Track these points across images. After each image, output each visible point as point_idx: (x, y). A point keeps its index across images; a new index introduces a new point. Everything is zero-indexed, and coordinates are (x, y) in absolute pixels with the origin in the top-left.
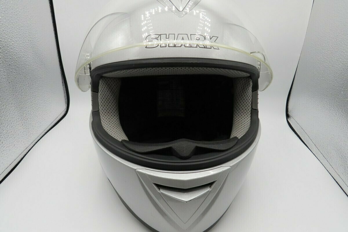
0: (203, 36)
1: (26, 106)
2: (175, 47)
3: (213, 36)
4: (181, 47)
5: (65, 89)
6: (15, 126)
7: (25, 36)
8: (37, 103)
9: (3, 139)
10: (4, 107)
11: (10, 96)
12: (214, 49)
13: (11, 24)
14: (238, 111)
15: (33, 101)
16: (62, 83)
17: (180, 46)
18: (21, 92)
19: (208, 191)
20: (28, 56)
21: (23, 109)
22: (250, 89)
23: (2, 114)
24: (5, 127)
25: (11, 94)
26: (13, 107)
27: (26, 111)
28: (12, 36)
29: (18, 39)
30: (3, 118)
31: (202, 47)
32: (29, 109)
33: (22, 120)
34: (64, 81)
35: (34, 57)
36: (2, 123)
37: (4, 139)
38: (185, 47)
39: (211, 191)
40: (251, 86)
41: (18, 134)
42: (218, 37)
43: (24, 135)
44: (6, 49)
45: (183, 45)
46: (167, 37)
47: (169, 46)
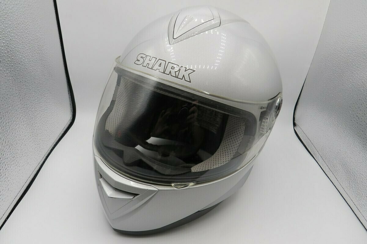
0: (179, 66)
1: (36, 121)
3: (189, 69)
4: (156, 70)
6: (28, 144)
8: (46, 117)
9: (18, 158)
12: (185, 80)
15: (42, 115)
23: (16, 134)
24: (20, 147)
26: (25, 125)
27: (36, 126)
31: (174, 76)
32: (39, 124)
38: (159, 71)
39: (133, 200)
41: (30, 151)
45: (158, 69)
46: (150, 60)
47: (148, 67)
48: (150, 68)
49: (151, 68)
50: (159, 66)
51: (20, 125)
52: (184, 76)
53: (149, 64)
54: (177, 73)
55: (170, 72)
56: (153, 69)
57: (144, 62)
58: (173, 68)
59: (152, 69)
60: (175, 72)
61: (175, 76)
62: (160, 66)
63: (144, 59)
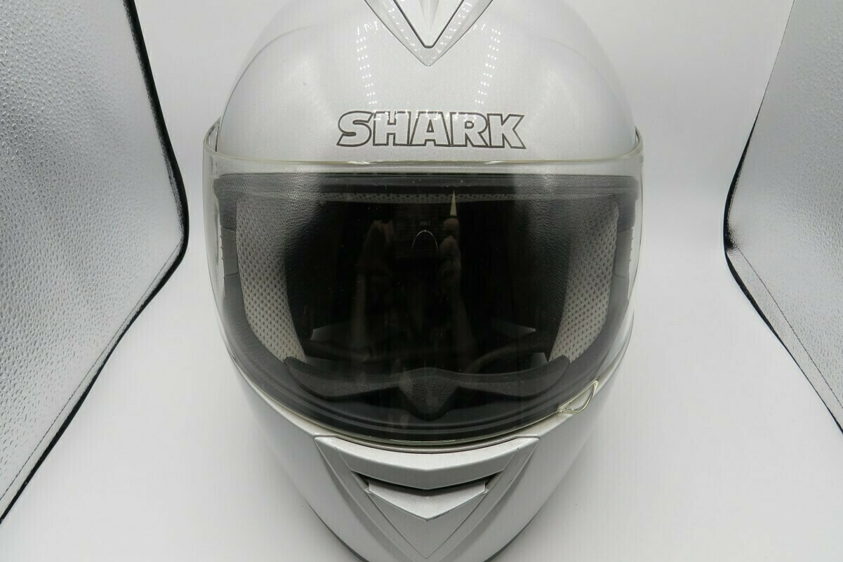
0: (483, 116)
1: (90, 255)
2: (411, 145)
3: (510, 115)
4: (425, 145)
5: (177, 190)
6: (70, 310)
7: (70, 84)
8: (115, 243)
9: (47, 345)
10: (41, 271)
11: (50, 241)
12: (512, 147)
13: (32, 61)
14: (578, 279)
15: (106, 240)
16: (170, 177)
17: (423, 143)
18: (75, 226)
19: (482, 494)
20: (82, 133)
21: (84, 263)
22: (613, 226)
23: (38, 289)
24: (49, 318)
25: (53, 235)
26: (62, 267)
27: (92, 267)
28: (39, 93)
29: (54, 95)
30: (41, 298)
31: (480, 144)
32: (98, 260)
33: (86, 291)
34: (172, 173)
35: (96, 131)
36: (40, 310)
37: (50, 346)
38: (435, 145)
39: (487, 494)
40: (616, 219)
41: (78, 327)
42: (522, 117)
43: (94, 325)
44: (30, 127)
45: (430, 140)
46: (392, 121)
47: (395, 144)
48: (404, 145)
49: (406, 143)
50: (428, 131)
51: (48, 267)
52: (504, 137)
53: (394, 134)
54: (486, 135)
55: (467, 138)
56: (414, 143)
57: (372, 133)
58: (469, 125)
59: (409, 144)
60: (480, 133)
61: (483, 144)
62: (432, 131)
63: (371, 124)
